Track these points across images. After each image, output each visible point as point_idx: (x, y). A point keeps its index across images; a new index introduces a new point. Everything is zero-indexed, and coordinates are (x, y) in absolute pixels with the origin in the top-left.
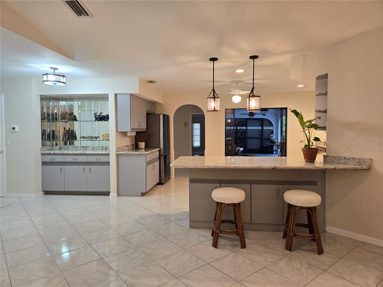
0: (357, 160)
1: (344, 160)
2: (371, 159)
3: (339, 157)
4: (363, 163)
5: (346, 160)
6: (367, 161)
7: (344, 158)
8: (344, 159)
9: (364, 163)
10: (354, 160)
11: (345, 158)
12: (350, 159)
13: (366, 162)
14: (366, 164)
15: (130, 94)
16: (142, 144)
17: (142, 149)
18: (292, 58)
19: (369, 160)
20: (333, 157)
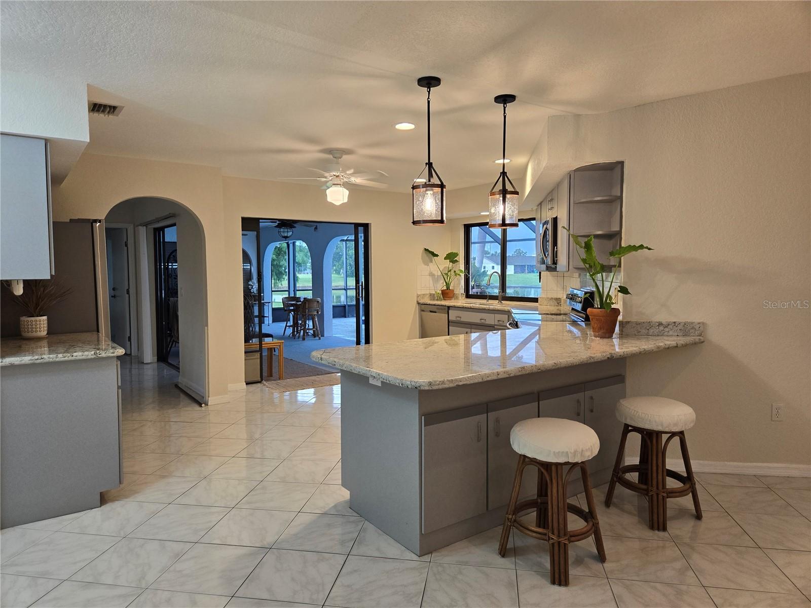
0: (680, 327)
1: (658, 328)
2: (703, 323)
3: (649, 322)
4: (691, 332)
5: (661, 328)
6: (698, 326)
7: (657, 324)
8: (658, 326)
9: (693, 330)
10: (675, 327)
11: (660, 324)
12: (669, 325)
13: (696, 329)
14: (696, 332)
15: (47, 141)
16: (38, 323)
17: (39, 339)
18: (549, 117)
19: (701, 325)
20: (637, 324)
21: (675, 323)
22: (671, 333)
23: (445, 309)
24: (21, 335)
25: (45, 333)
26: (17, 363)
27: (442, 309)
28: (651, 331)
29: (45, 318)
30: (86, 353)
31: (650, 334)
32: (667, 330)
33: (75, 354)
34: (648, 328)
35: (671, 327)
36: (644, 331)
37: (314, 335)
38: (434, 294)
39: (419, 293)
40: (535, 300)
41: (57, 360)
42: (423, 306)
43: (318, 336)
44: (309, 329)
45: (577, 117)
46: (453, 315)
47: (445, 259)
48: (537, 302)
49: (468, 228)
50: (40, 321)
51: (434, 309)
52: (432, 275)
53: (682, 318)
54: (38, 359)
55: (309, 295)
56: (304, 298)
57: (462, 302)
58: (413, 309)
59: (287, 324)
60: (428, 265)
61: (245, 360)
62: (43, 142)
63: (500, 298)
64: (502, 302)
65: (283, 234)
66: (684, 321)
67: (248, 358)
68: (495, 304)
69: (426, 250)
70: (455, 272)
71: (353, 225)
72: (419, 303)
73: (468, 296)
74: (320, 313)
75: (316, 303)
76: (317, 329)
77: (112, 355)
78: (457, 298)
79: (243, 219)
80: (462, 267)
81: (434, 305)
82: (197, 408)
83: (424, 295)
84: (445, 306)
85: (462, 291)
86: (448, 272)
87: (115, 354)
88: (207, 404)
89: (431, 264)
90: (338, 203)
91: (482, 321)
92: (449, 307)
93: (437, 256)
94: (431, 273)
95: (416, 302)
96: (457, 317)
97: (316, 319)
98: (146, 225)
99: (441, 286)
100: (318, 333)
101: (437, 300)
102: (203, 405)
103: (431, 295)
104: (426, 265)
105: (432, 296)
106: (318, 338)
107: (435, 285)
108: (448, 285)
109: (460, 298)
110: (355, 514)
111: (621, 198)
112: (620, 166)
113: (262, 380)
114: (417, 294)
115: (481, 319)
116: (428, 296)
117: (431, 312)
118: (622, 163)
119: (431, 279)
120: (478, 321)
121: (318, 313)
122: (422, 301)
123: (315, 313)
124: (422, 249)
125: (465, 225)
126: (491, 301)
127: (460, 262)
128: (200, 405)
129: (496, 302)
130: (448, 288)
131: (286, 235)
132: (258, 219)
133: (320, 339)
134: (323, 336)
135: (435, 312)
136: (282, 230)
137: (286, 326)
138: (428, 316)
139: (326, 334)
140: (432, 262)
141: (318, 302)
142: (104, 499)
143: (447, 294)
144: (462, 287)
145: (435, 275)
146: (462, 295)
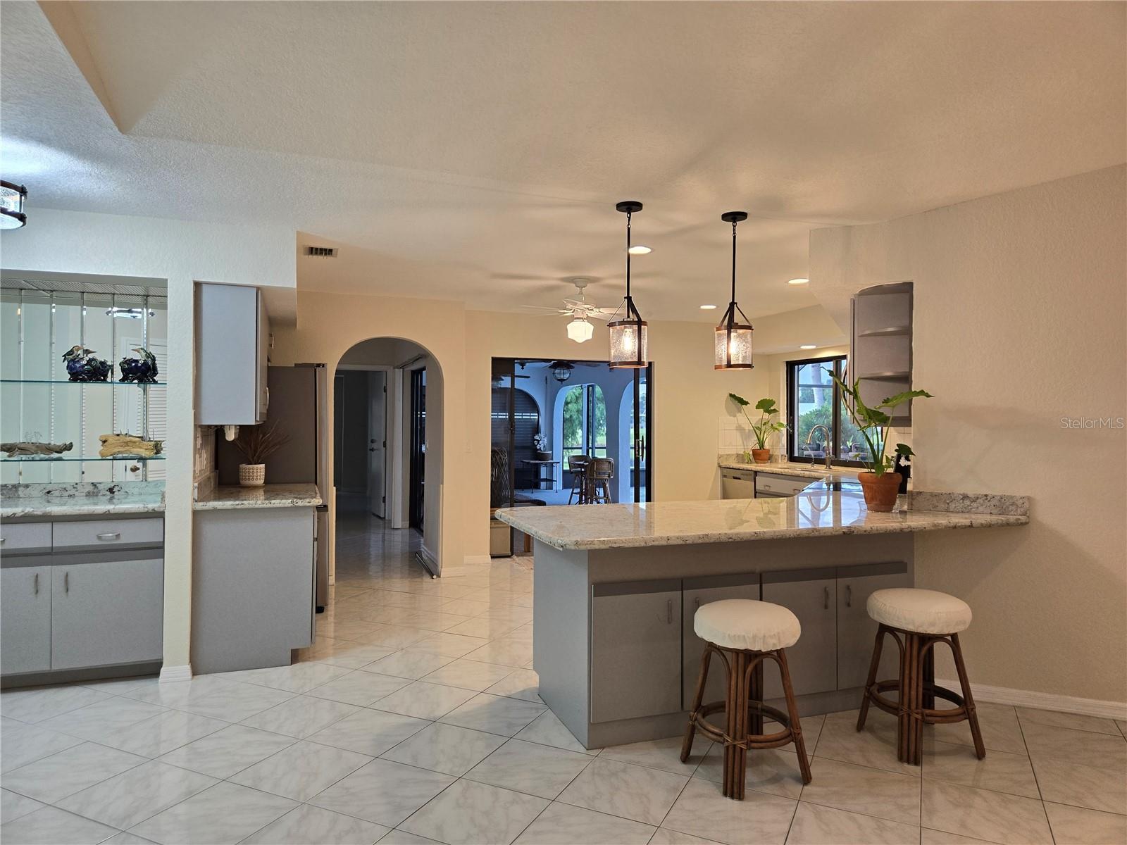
0: (994, 502)
1: (963, 502)
2: (1029, 498)
3: (950, 494)
4: (1010, 509)
5: (967, 502)
6: (1021, 501)
7: (961, 497)
8: (962, 499)
9: (1014, 508)
10: (986, 501)
11: (965, 497)
12: (978, 498)
13: (1017, 506)
14: (1019, 510)
15: (258, 289)
16: (255, 471)
17: (256, 487)
18: (810, 231)
19: (1025, 500)
20: (933, 495)
21: (986, 496)
22: (981, 509)
23: (751, 475)
24: (239, 483)
25: (263, 481)
26: (219, 507)
27: (747, 475)
28: (953, 506)
29: (263, 466)
30: (284, 501)
31: (952, 510)
32: (974, 505)
33: (273, 501)
34: (948, 501)
35: (981, 501)
36: (942, 506)
38: (742, 455)
39: (720, 453)
41: (256, 506)
42: (725, 471)
45: (848, 229)
46: (763, 483)
47: (757, 407)
49: (791, 367)
50: (257, 468)
51: (738, 474)
52: (740, 429)
53: (997, 490)
54: (238, 505)
55: (605, 454)
56: (600, 458)
57: (782, 466)
58: (713, 474)
59: (573, 490)
60: (735, 416)
62: (255, 290)
63: (828, 462)
64: (831, 467)
66: (1000, 494)
69: (731, 395)
70: (772, 425)
72: (720, 467)
73: (792, 458)
74: (612, 477)
75: (607, 464)
76: (608, 498)
77: (309, 504)
78: (776, 461)
79: (494, 359)
80: (783, 418)
81: (741, 469)
82: (427, 579)
83: (728, 455)
84: (754, 471)
85: (784, 452)
86: (762, 425)
87: (311, 504)
88: (439, 576)
89: (738, 415)
90: (580, 340)
92: (756, 473)
93: (746, 403)
94: (740, 426)
95: (716, 465)
96: (765, 486)
97: (609, 486)
98: (403, 367)
99: (753, 444)
101: (744, 463)
102: (435, 577)
103: (738, 455)
104: (730, 415)
105: (740, 458)
107: (745, 443)
108: (762, 444)
109: (780, 461)
110: (541, 701)
111: (910, 329)
112: (907, 288)
113: (512, 554)
114: (718, 454)
116: (734, 457)
117: (734, 478)
118: (909, 285)
119: (738, 435)
121: (609, 477)
122: (723, 464)
123: (606, 477)
124: (727, 395)
125: (787, 362)
126: (817, 466)
127: (781, 412)
128: (432, 575)
129: (822, 467)
130: (762, 447)
131: (561, 376)
132: (511, 360)
135: (740, 479)
137: (572, 493)
138: (731, 483)
140: (740, 412)
141: (610, 462)
142: (296, 657)
143: (760, 454)
144: (784, 446)
145: (744, 430)
146: (783, 457)
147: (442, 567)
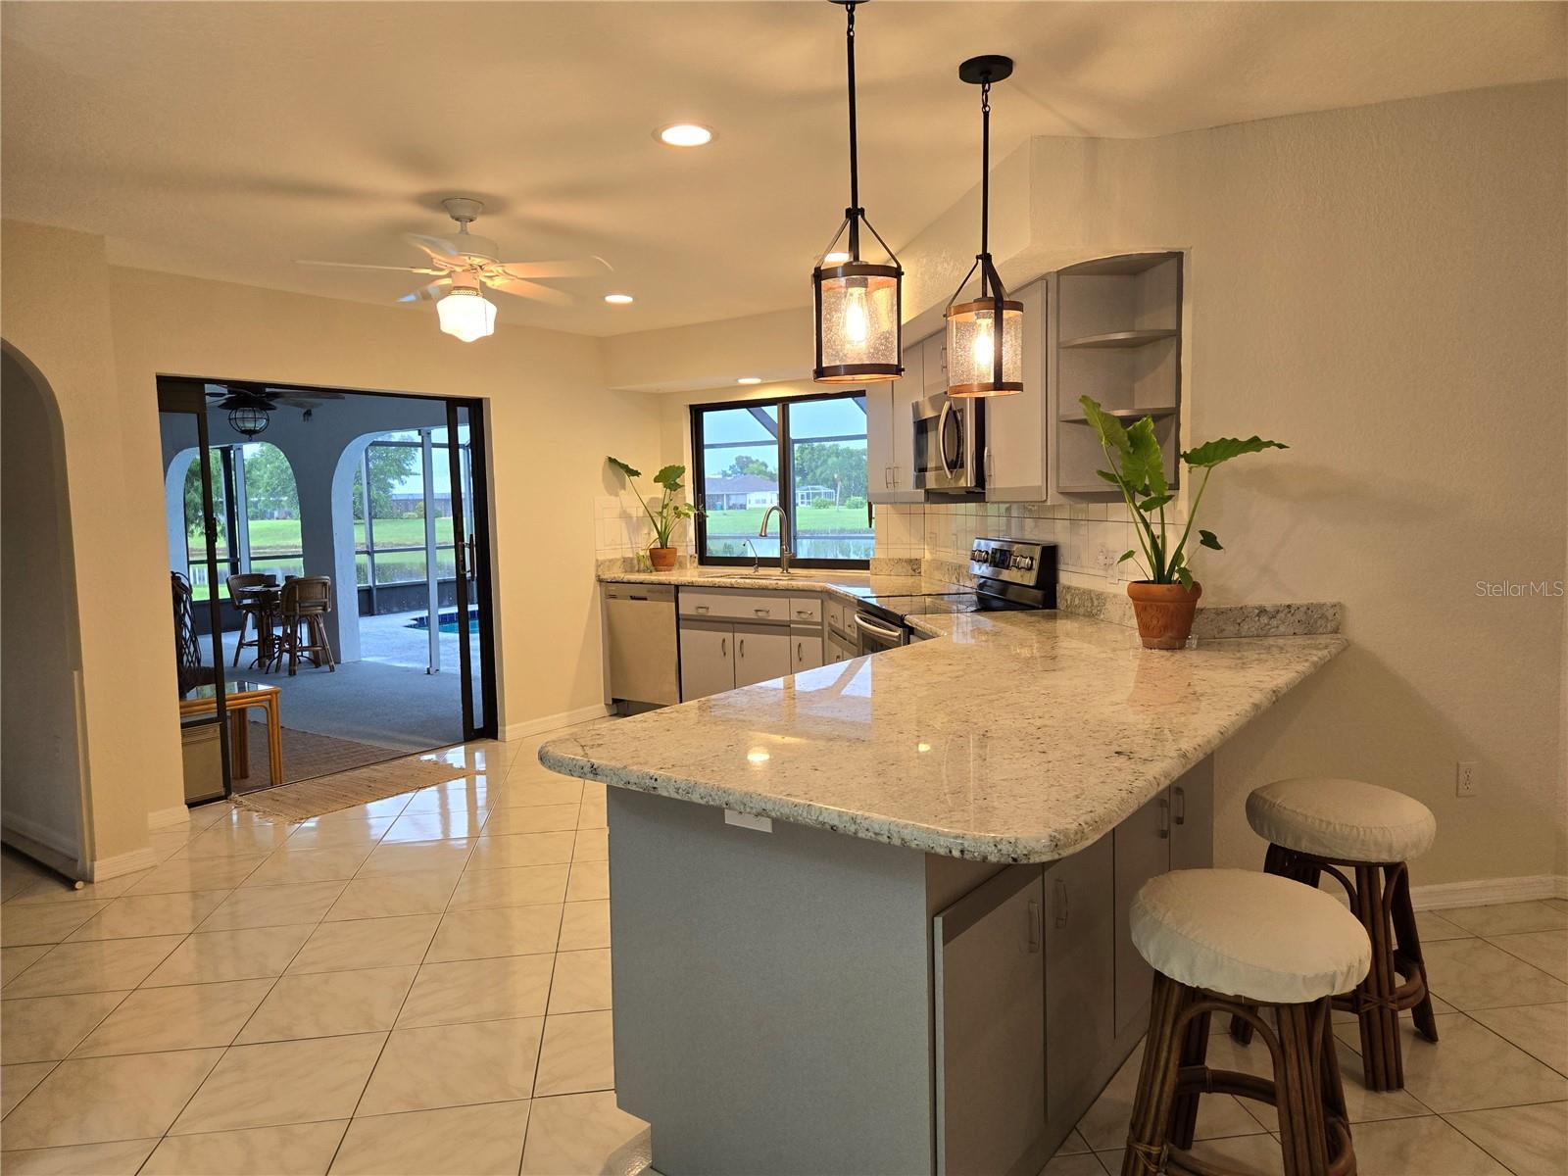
0: (1300, 616)
1: (1259, 620)
2: (1341, 606)
3: (1241, 608)
4: (1319, 623)
5: (1264, 620)
6: (1332, 611)
7: (1257, 611)
8: (1258, 615)
9: (1323, 621)
10: (1289, 615)
11: (1262, 611)
12: (1278, 612)
13: (1327, 619)
14: (1329, 625)
19: (1337, 609)
20: (1219, 612)
21: (1289, 606)
22: (1282, 629)
23: (669, 592)
27: (658, 592)
28: (1245, 627)
31: (1243, 634)
32: (1274, 622)
34: (1239, 621)
35: (1282, 615)
36: (1231, 629)
37: (315, 662)
38: (632, 559)
39: (601, 558)
40: (864, 565)
42: (613, 587)
43: (327, 662)
44: (303, 649)
45: (1093, 141)
46: (689, 604)
47: (656, 480)
48: (868, 569)
49: (697, 412)
51: (640, 593)
52: (625, 516)
55: (297, 568)
56: (287, 578)
57: (691, 573)
58: (587, 592)
60: (617, 495)
61: (183, 745)
63: (785, 562)
64: (790, 570)
65: (241, 424)
66: (1306, 602)
67: (189, 740)
68: (774, 577)
69: (612, 461)
70: (676, 508)
71: (444, 402)
72: (600, 581)
73: (704, 559)
74: (329, 610)
75: (320, 586)
76: (324, 648)
78: (682, 566)
80: (690, 499)
81: (641, 583)
82: (60, 893)
83: (610, 561)
84: (670, 584)
85: (692, 550)
86: (663, 508)
88: (89, 880)
89: (622, 492)
90: (469, 337)
91: (760, 614)
92: (677, 587)
93: (636, 473)
94: (625, 512)
95: (593, 578)
96: (696, 608)
97: (322, 625)
99: (648, 539)
100: (324, 656)
101: (638, 571)
102: (79, 885)
103: (625, 560)
104: (611, 494)
105: (628, 564)
106: (327, 668)
107: (634, 538)
108: (663, 536)
109: (688, 565)
111: (1176, 334)
112: (1173, 262)
113: (228, 791)
114: (597, 560)
115: (757, 611)
116: (619, 563)
117: (633, 598)
118: (1178, 256)
119: (623, 524)
120: (751, 615)
121: (325, 609)
122: (608, 576)
123: (319, 611)
124: (602, 460)
125: (691, 407)
126: (762, 571)
127: (686, 487)
128: (69, 883)
129: (776, 571)
130: (664, 545)
131: (250, 425)
132: (200, 382)
133: (332, 669)
134: (338, 662)
135: (645, 599)
136: (239, 415)
137: (241, 645)
138: (626, 608)
139: (344, 658)
140: (625, 489)
141: (325, 584)
143: (660, 557)
144: (691, 541)
145: (631, 517)
146: (693, 559)
147: (93, 860)
